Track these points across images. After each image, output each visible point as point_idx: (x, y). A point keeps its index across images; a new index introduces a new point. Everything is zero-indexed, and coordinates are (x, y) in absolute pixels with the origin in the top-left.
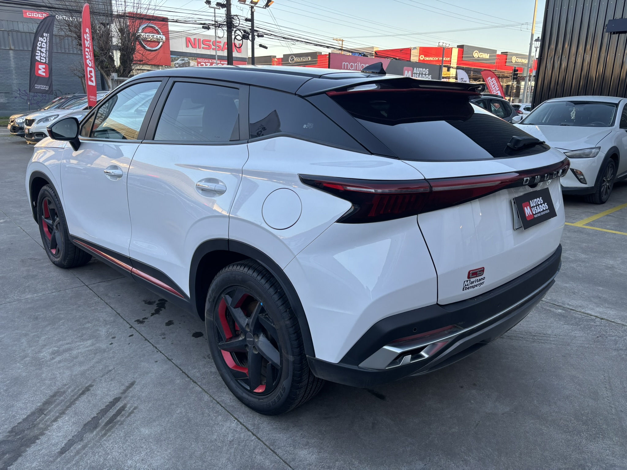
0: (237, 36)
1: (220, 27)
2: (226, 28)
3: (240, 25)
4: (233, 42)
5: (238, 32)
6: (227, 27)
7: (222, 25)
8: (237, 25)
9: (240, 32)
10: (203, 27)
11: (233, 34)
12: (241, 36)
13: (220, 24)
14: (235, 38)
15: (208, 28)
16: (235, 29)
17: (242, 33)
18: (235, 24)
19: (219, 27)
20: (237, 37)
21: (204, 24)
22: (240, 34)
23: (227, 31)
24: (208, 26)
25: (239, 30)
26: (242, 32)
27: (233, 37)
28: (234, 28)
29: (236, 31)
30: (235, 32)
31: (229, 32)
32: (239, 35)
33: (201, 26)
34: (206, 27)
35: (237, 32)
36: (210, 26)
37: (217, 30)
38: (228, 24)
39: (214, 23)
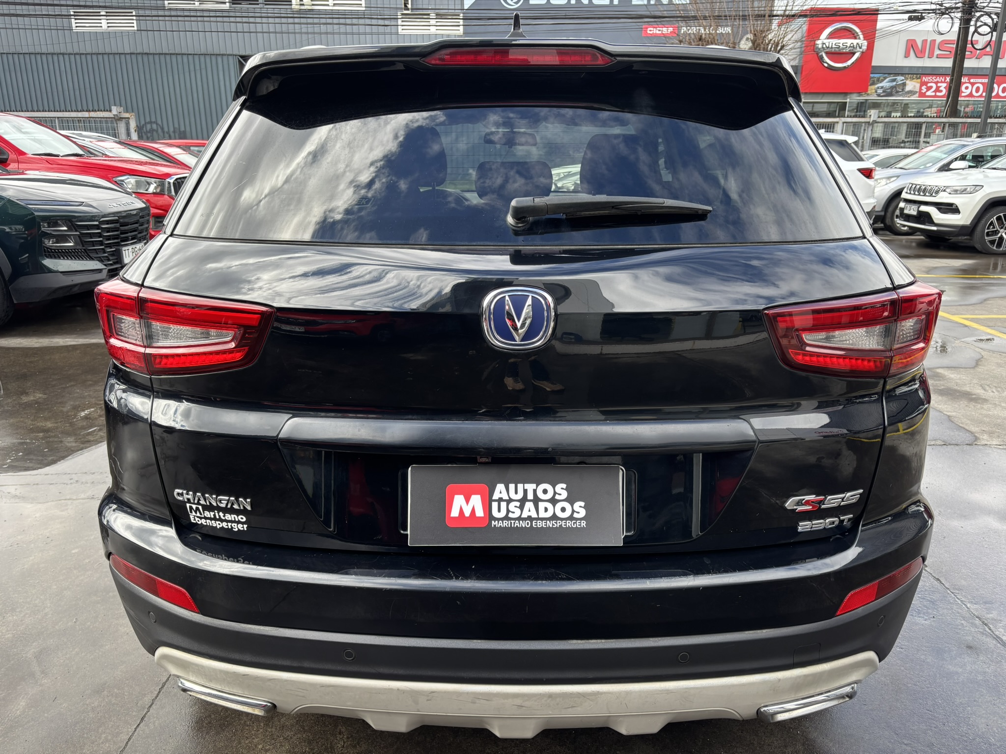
0: (980, 26)
1: (947, 14)
2: (959, 15)
3: (991, 5)
4: (969, 38)
5: (986, 19)
6: (963, 12)
7: (952, 8)
8: (985, 5)
9: (991, 17)
10: (910, 19)
11: (972, 23)
12: (989, 26)
13: (947, 9)
14: (976, 31)
15: (921, 18)
16: (978, 14)
17: (993, 19)
18: (982, 5)
19: (943, 14)
20: (980, 30)
21: (914, 11)
22: (989, 21)
23: (960, 20)
24: (922, 15)
25: (989, 14)
26: (994, 16)
27: (972, 29)
28: (977, 11)
29: (982, 16)
30: (978, 20)
31: (965, 23)
32: (986, 24)
33: (906, 16)
34: (917, 16)
35: (982, 19)
36: (923, 15)
37: (938, 20)
38: (965, 5)
39: (934, 7)
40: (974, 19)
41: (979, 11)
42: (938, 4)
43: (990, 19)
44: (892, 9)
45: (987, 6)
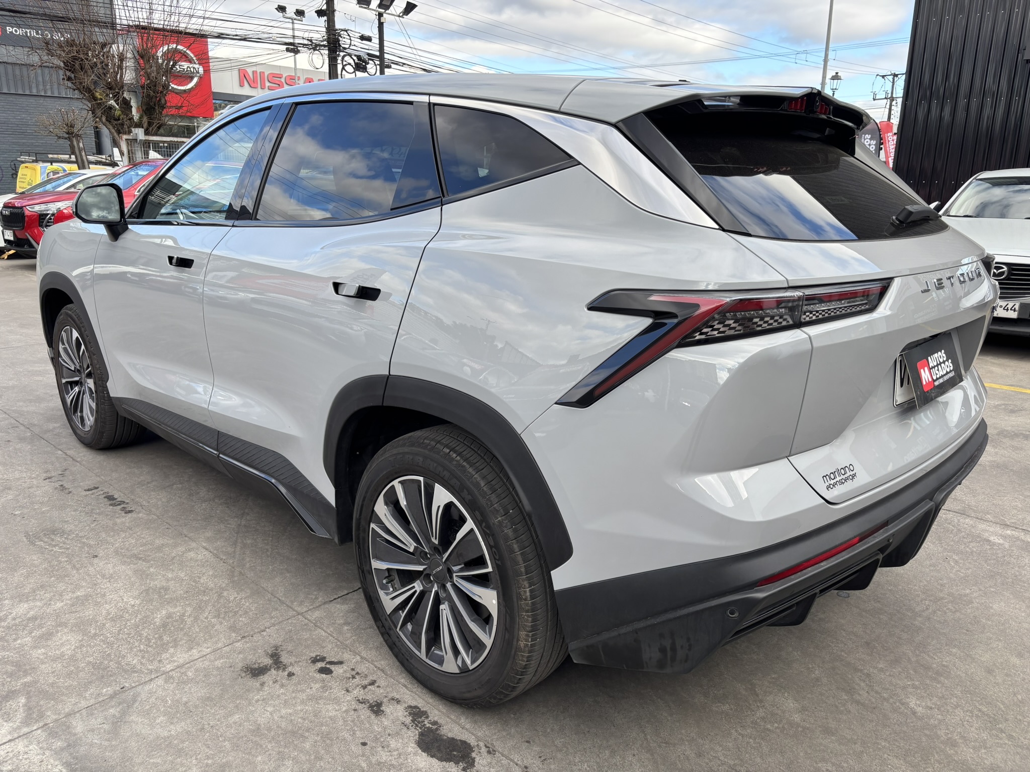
0: (346, 65)
1: (318, 50)
2: (327, 52)
3: (352, 47)
4: (339, 75)
6: (329, 50)
7: (321, 45)
8: (347, 46)
9: (352, 58)
10: (288, 50)
11: (339, 61)
12: (352, 66)
13: (317, 45)
14: (343, 68)
15: (297, 51)
16: (342, 54)
17: (354, 60)
18: (343, 46)
19: (315, 49)
20: (346, 68)
21: (290, 44)
22: (352, 62)
23: (328, 57)
24: (297, 48)
25: (350, 55)
26: (355, 58)
28: (340, 51)
29: (344, 56)
30: (343, 59)
31: (333, 59)
32: (350, 64)
33: (285, 47)
34: (293, 49)
35: (346, 58)
36: (299, 48)
37: (311, 55)
38: (330, 44)
39: (306, 42)
40: (340, 59)
41: (343, 52)
42: (308, 40)
43: (352, 60)
44: (271, 39)
45: (348, 48)
